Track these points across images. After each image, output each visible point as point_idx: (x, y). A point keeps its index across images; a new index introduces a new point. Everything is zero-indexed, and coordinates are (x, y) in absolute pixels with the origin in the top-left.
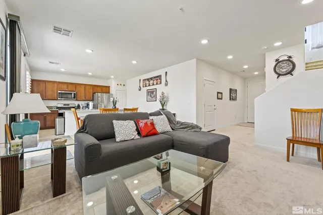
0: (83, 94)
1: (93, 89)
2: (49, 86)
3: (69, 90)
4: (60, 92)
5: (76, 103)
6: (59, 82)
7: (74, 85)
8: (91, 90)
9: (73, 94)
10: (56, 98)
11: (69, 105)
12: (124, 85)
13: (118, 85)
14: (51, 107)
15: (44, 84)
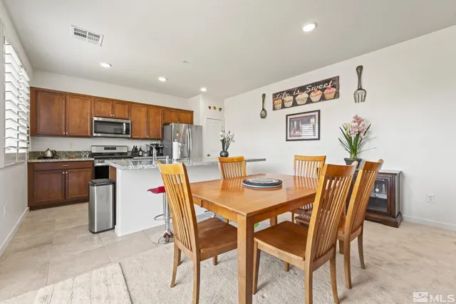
0: (143, 126)
1: (164, 115)
2: (74, 106)
3: (117, 115)
4: (95, 119)
5: (130, 145)
6: (96, 98)
7: (127, 106)
8: (160, 118)
9: (124, 125)
10: (89, 134)
11: (115, 149)
12: (220, 109)
13: (210, 107)
14: (79, 154)
15: (64, 101)
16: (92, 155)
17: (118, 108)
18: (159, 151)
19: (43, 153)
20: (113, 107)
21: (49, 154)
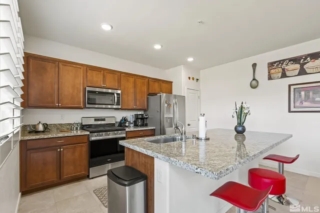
0: (131, 97)
1: (149, 85)
2: (67, 75)
3: (108, 85)
5: (119, 116)
7: (116, 76)
8: (145, 89)
9: (116, 95)
10: (82, 105)
11: (104, 120)
12: (197, 80)
13: (189, 78)
14: (70, 126)
15: (57, 69)
16: (83, 127)
17: (109, 77)
18: (143, 122)
19: (34, 126)
20: (104, 77)
21: (41, 128)
